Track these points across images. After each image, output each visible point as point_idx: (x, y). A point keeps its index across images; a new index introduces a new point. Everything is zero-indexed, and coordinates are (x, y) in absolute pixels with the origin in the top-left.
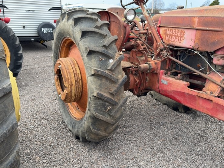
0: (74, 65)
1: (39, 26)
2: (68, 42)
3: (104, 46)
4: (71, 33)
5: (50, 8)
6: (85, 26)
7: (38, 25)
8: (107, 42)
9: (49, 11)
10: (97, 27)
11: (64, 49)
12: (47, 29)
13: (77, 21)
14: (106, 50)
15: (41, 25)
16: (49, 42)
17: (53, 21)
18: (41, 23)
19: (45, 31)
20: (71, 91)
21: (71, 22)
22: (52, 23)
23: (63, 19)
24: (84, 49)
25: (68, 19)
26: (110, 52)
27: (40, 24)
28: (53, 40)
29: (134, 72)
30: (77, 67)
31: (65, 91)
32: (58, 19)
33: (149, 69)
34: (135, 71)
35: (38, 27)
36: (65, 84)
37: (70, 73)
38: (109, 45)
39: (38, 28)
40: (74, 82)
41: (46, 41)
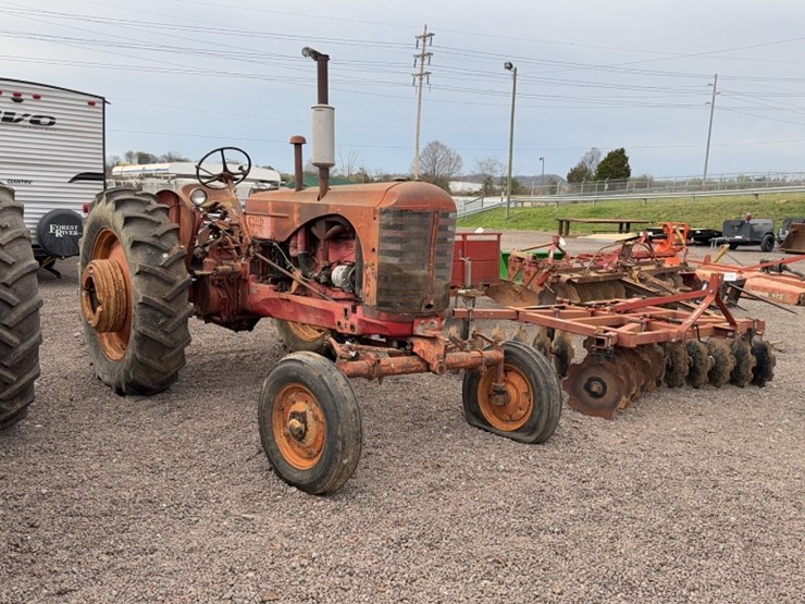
0: (115, 268)
1: (41, 220)
2: (107, 236)
3: (155, 236)
4: (111, 221)
5: (73, 176)
6: (130, 211)
7: (41, 216)
8: (159, 231)
9: (70, 182)
10: (146, 212)
11: (101, 248)
12: (63, 227)
13: (119, 204)
14: (157, 241)
15: (48, 218)
16: (66, 260)
17: (81, 207)
18: (47, 211)
19: (59, 232)
20: (108, 308)
21: (111, 205)
22: (79, 212)
23: (99, 202)
24: (127, 240)
25: (107, 202)
26: (164, 244)
27: (47, 214)
28: (78, 255)
29: (216, 282)
30: (119, 271)
31: (99, 309)
32: (90, 201)
33: (232, 273)
34: (219, 281)
35: (40, 223)
36: (99, 296)
37: (106, 280)
38: (163, 235)
39: (39, 225)
40: (113, 293)
41: (61, 257)
